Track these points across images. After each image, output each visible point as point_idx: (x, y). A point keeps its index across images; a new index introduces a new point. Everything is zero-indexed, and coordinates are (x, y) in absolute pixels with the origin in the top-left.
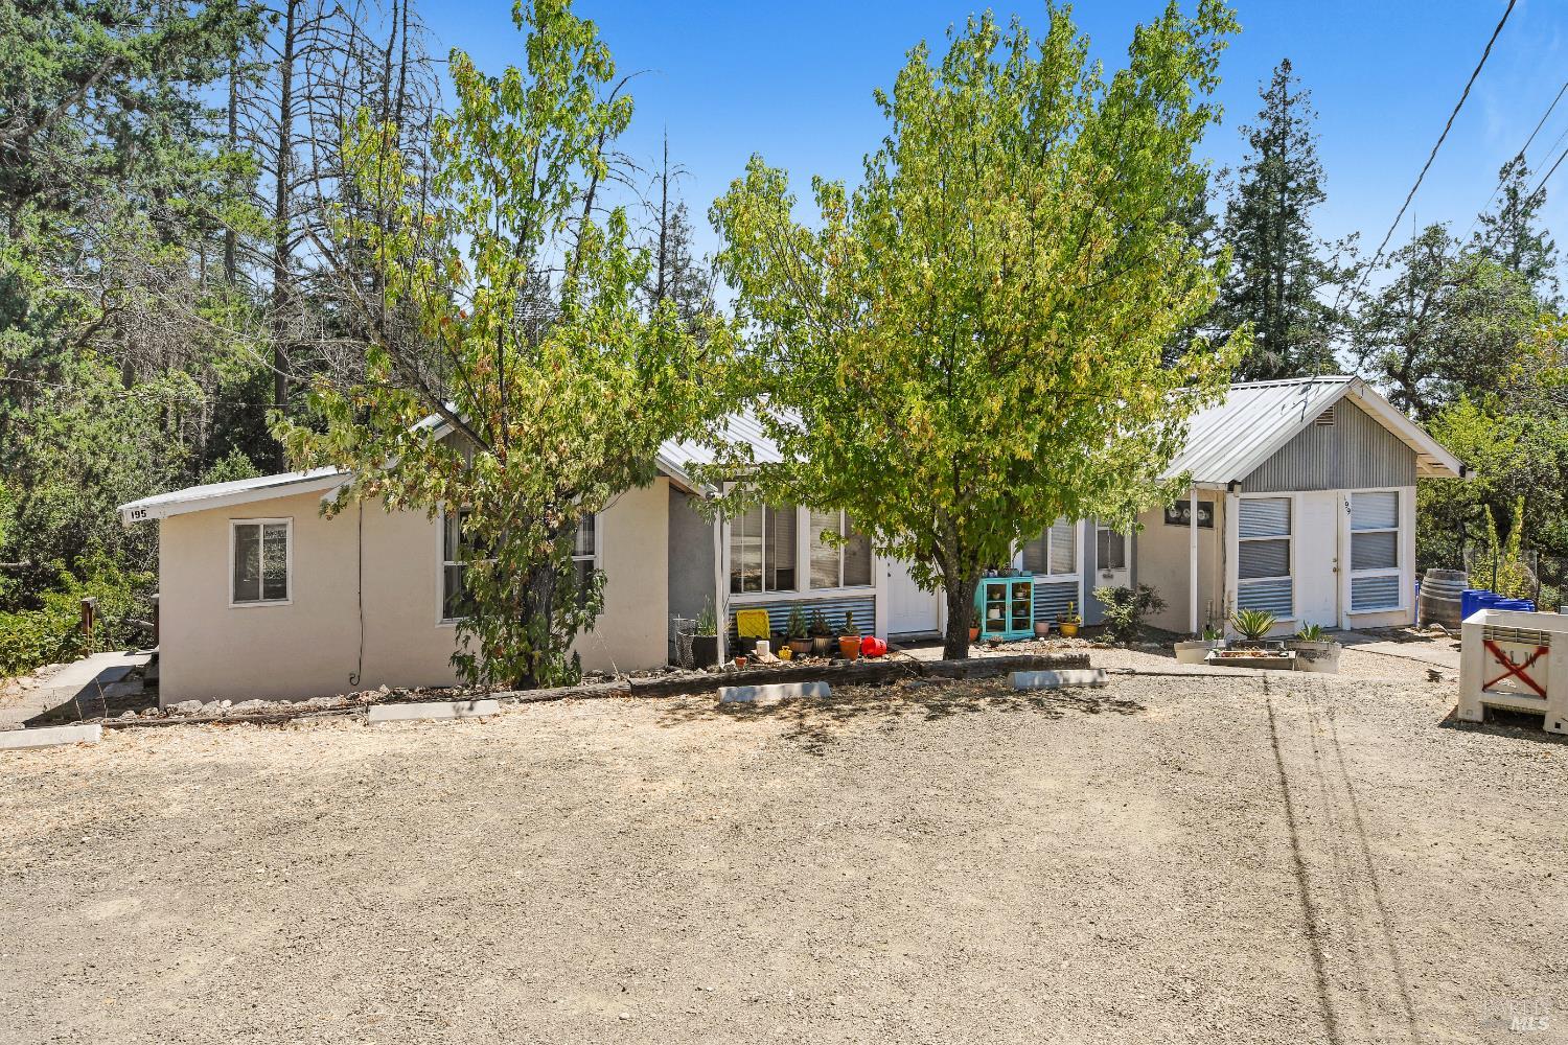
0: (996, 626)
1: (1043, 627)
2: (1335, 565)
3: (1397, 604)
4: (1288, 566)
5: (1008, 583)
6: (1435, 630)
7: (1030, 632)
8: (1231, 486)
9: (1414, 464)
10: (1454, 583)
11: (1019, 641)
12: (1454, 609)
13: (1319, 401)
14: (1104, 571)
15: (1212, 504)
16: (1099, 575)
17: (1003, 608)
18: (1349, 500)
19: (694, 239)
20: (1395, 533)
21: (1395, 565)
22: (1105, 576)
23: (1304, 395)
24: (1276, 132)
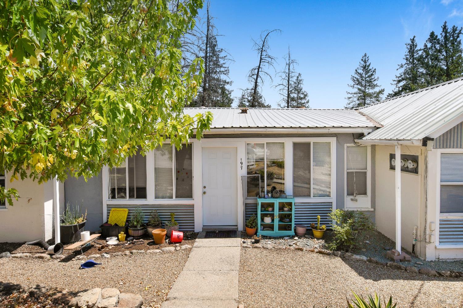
0: (271, 227)
1: (301, 230)
5: (277, 202)
7: (292, 232)
8: (425, 141)
11: (282, 237)
14: (352, 197)
15: (417, 157)
16: (348, 199)
17: (272, 216)
19: (303, 83)
22: (352, 200)
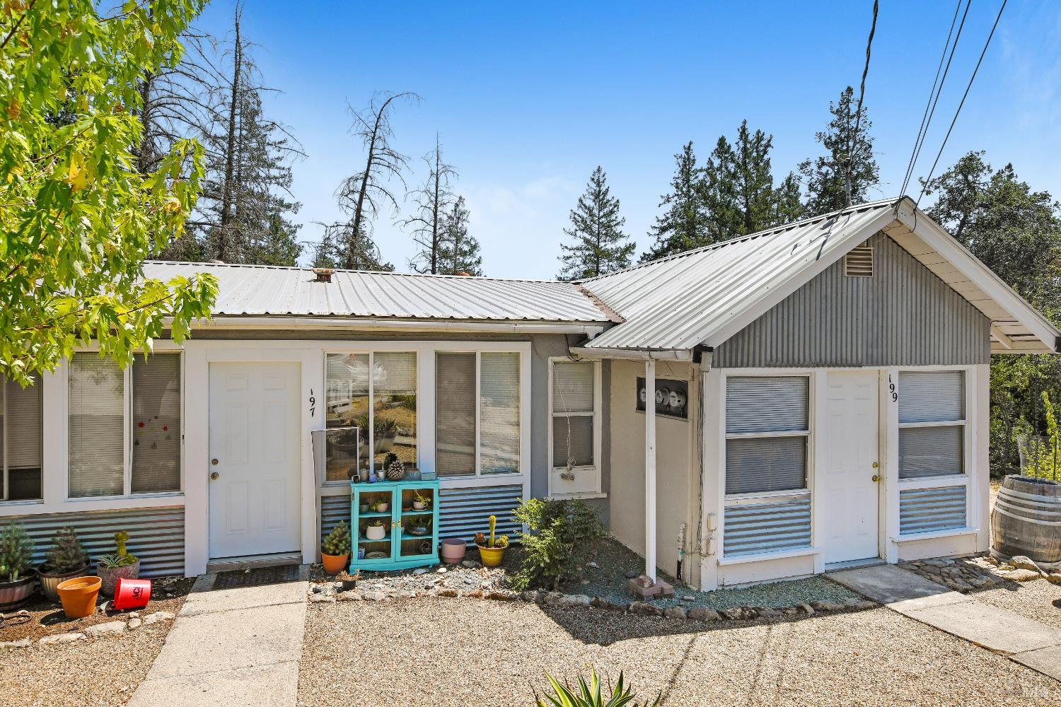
0: (383, 549)
1: (453, 551)
2: (875, 472)
3: (963, 525)
4: (804, 475)
5: (398, 490)
6: (1023, 566)
7: (433, 558)
8: (699, 351)
9: (987, 335)
10: (1047, 498)
11: (409, 571)
12: (1047, 535)
13: (846, 232)
14: (564, 471)
15: (686, 384)
16: (554, 475)
17: (387, 523)
18: (895, 381)
19: (469, 219)
20: (961, 428)
21: (962, 471)
22: (563, 477)
23: (826, 230)
24: (843, 136)
